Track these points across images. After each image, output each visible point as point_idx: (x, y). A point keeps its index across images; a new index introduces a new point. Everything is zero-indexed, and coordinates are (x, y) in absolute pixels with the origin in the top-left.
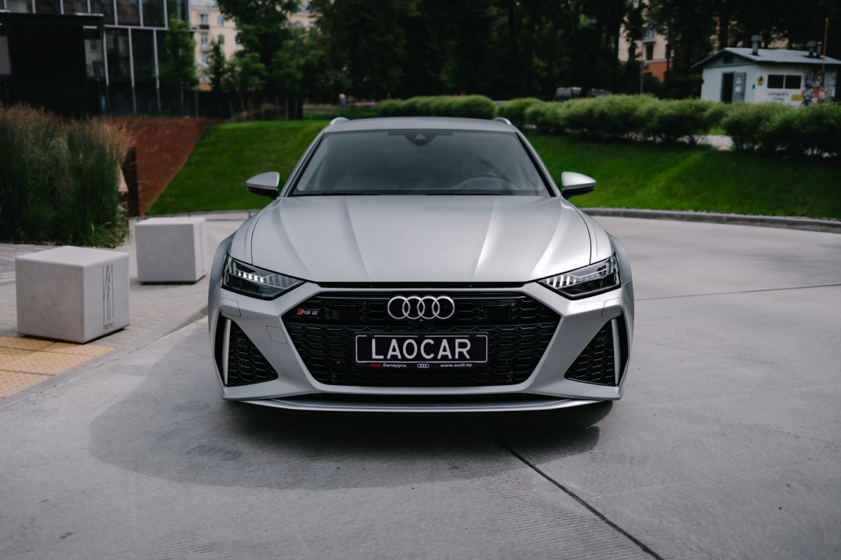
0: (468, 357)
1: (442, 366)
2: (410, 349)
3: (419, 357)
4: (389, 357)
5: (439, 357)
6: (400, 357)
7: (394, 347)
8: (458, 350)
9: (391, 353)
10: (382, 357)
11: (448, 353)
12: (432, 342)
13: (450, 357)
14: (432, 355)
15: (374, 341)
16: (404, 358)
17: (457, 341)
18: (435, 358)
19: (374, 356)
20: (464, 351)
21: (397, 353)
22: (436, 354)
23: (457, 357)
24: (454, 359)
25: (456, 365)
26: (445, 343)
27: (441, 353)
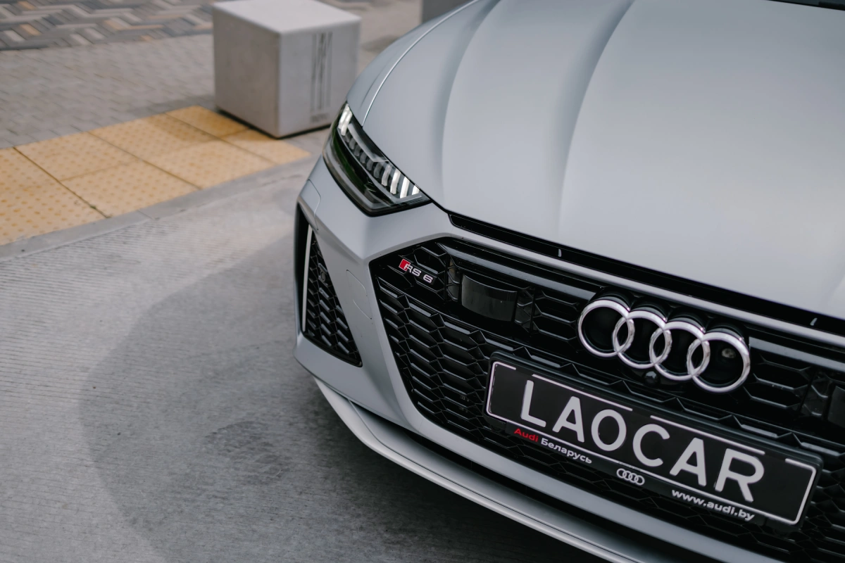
0: (748, 496)
1: (675, 494)
2: (609, 430)
3: (625, 453)
4: (556, 429)
5: (675, 471)
6: (581, 438)
7: (573, 412)
8: (725, 473)
9: (562, 422)
10: (542, 424)
11: (700, 471)
12: (665, 435)
13: (702, 481)
14: (658, 462)
15: (530, 386)
16: (589, 443)
17: (730, 455)
18: (664, 470)
19: (525, 415)
20: (744, 481)
21: (578, 427)
22: (670, 461)
23: (720, 486)
24: (710, 487)
25: (711, 505)
26: (697, 446)
27: (681, 465)
